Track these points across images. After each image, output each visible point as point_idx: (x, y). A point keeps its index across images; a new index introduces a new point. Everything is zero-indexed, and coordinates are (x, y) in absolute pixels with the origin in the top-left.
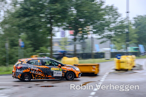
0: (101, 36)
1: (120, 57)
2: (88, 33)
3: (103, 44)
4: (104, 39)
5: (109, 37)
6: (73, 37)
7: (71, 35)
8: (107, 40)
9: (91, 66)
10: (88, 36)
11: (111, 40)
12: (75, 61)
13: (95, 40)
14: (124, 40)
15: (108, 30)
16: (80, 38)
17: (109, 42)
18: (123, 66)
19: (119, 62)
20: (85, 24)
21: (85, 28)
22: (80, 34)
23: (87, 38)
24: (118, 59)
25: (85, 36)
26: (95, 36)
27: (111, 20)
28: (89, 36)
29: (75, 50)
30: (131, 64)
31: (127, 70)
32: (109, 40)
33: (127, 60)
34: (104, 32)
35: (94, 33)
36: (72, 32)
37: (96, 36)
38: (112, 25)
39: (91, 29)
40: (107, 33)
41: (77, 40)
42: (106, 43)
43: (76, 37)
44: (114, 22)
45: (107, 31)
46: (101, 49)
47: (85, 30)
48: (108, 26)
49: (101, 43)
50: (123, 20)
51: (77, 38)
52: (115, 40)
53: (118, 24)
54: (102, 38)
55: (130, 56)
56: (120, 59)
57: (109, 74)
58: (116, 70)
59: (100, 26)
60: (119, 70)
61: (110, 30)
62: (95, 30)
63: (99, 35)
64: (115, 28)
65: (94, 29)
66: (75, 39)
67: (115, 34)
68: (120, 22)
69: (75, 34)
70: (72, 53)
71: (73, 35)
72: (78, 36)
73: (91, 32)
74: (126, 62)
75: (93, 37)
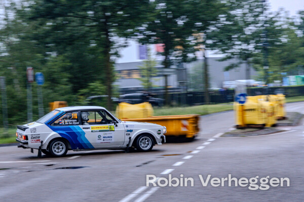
0: (226, 54)
1: (245, 99)
2: (195, 47)
3: (233, 71)
4: (234, 61)
5: (245, 56)
6: (161, 58)
7: (158, 54)
8: (241, 63)
10: (196, 56)
11: (249, 63)
12: (145, 111)
13: (210, 63)
15: (239, 39)
16: (178, 60)
17: (244, 66)
18: (252, 118)
19: (244, 111)
20: (189, 29)
21: (190, 39)
22: (178, 52)
23: (195, 59)
24: (241, 104)
25: (191, 55)
27: (248, 19)
28: (199, 55)
31: (262, 127)
32: (244, 61)
33: (262, 106)
34: (234, 45)
35: (212, 47)
36: (160, 47)
37: (216, 53)
38: (249, 30)
39: (201, 40)
40: (239, 47)
41: (172, 65)
42: (237, 68)
43: (171, 58)
44: (255, 22)
45: (239, 43)
47: (190, 41)
48: (240, 30)
49: (227, 69)
50: (272, 18)
51: (172, 60)
52: (256, 62)
53: (263, 26)
54: (229, 58)
56: (245, 104)
57: (222, 136)
58: (238, 127)
59: (222, 33)
60: (243, 126)
61: (246, 41)
63: (221, 52)
64: (255, 36)
65: (209, 37)
66: (167, 64)
67: (256, 48)
68: (266, 22)
69: (166, 53)
71: (163, 54)
72: (174, 56)
73: (202, 46)
74: (260, 110)
75: (207, 56)
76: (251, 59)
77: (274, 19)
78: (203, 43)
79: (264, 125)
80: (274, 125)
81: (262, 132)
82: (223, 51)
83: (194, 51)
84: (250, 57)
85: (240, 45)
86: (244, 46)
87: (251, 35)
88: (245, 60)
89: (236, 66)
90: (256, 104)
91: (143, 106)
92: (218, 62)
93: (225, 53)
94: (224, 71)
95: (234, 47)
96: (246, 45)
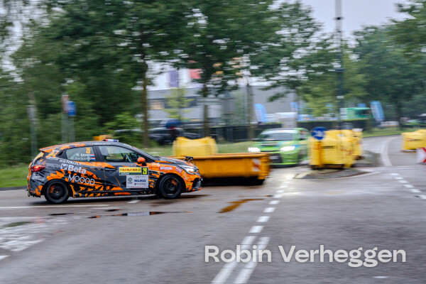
0: (271, 82)
1: (324, 134)
2: (237, 74)
3: (277, 102)
4: (281, 90)
5: (293, 84)
6: (199, 86)
7: (194, 81)
8: (288, 92)
9: (248, 160)
10: (238, 83)
11: (298, 92)
12: (208, 147)
13: (255, 92)
14: (331, 91)
15: (288, 64)
16: (218, 88)
17: (292, 96)
18: (332, 157)
19: (321, 148)
20: (231, 52)
21: (230, 63)
22: (217, 79)
23: (236, 88)
24: (317, 140)
25: (231, 83)
26: (256, 82)
27: (296, 40)
28: (242, 82)
29: (207, 120)
30: (350, 152)
31: (341, 168)
32: (293, 90)
33: (341, 142)
34: (280, 71)
35: (254, 73)
36: (197, 72)
37: (258, 81)
38: (300, 53)
39: (245, 65)
40: (286, 73)
41: (210, 94)
42: (284, 99)
43: (208, 86)
44: (305, 45)
45: (287, 68)
46: (273, 115)
47: (230, 66)
48: (289, 54)
49: (272, 99)
50: (326, 40)
51: (209, 88)
52: (307, 91)
53: (314, 49)
54: (274, 86)
55: (347, 132)
56: (323, 140)
58: (314, 167)
59: (269, 57)
60: (320, 166)
61: (295, 66)
62: (255, 67)
63: (265, 80)
64: (308, 61)
65: (253, 63)
66: (205, 92)
67: (307, 74)
68: (318, 44)
69: (205, 78)
70: (198, 126)
71: (198, 81)
72: (212, 84)
73: (246, 72)
74: (339, 148)
75: (251, 84)
76: (300, 88)
77: (328, 41)
78: (247, 68)
79: (343, 165)
80: (353, 166)
81: (342, 173)
82: (267, 78)
83: (235, 78)
84: (299, 86)
85: (287, 71)
86: (292, 73)
87: (300, 59)
88: (293, 88)
89: (283, 96)
90: (334, 140)
91: (206, 142)
92: (261, 92)
93: (269, 80)
94: (268, 102)
95: (280, 73)
96: (294, 71)
